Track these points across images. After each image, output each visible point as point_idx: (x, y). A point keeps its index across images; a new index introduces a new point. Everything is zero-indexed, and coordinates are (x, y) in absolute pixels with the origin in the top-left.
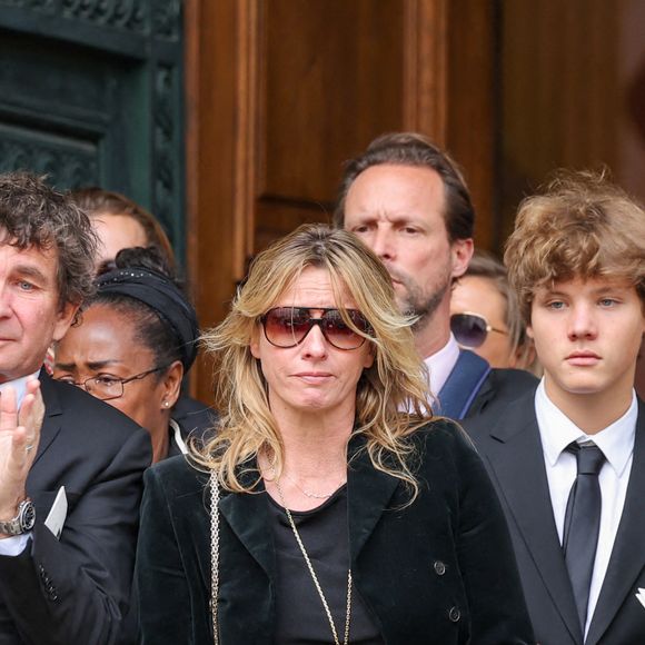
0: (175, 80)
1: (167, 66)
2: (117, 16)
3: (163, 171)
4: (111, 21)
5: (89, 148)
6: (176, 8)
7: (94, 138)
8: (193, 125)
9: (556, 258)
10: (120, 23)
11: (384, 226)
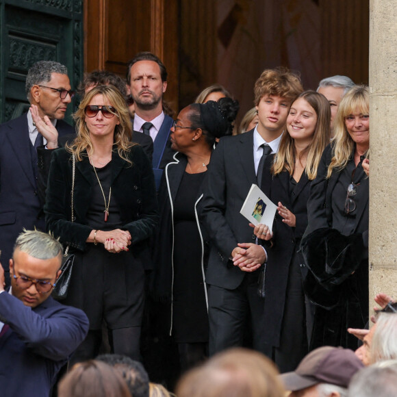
0: (80, 26)
1: (77, 21)
2: (62, 6)
3: (77, 54)
4: (60, 8)
5: (54, 46)
6: (81, 3)
7: (55, 43)
8: (86, 39)
9: (274, 89)
10: (63, 8)
11: (145, 78)
